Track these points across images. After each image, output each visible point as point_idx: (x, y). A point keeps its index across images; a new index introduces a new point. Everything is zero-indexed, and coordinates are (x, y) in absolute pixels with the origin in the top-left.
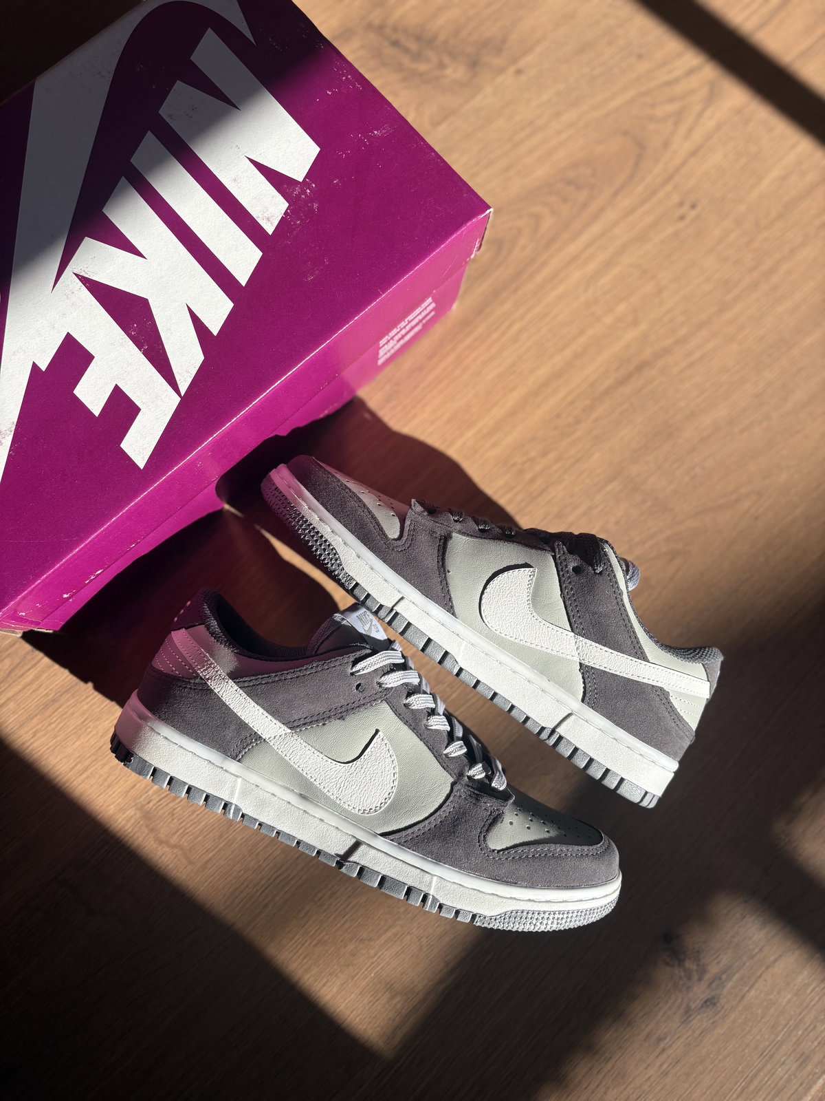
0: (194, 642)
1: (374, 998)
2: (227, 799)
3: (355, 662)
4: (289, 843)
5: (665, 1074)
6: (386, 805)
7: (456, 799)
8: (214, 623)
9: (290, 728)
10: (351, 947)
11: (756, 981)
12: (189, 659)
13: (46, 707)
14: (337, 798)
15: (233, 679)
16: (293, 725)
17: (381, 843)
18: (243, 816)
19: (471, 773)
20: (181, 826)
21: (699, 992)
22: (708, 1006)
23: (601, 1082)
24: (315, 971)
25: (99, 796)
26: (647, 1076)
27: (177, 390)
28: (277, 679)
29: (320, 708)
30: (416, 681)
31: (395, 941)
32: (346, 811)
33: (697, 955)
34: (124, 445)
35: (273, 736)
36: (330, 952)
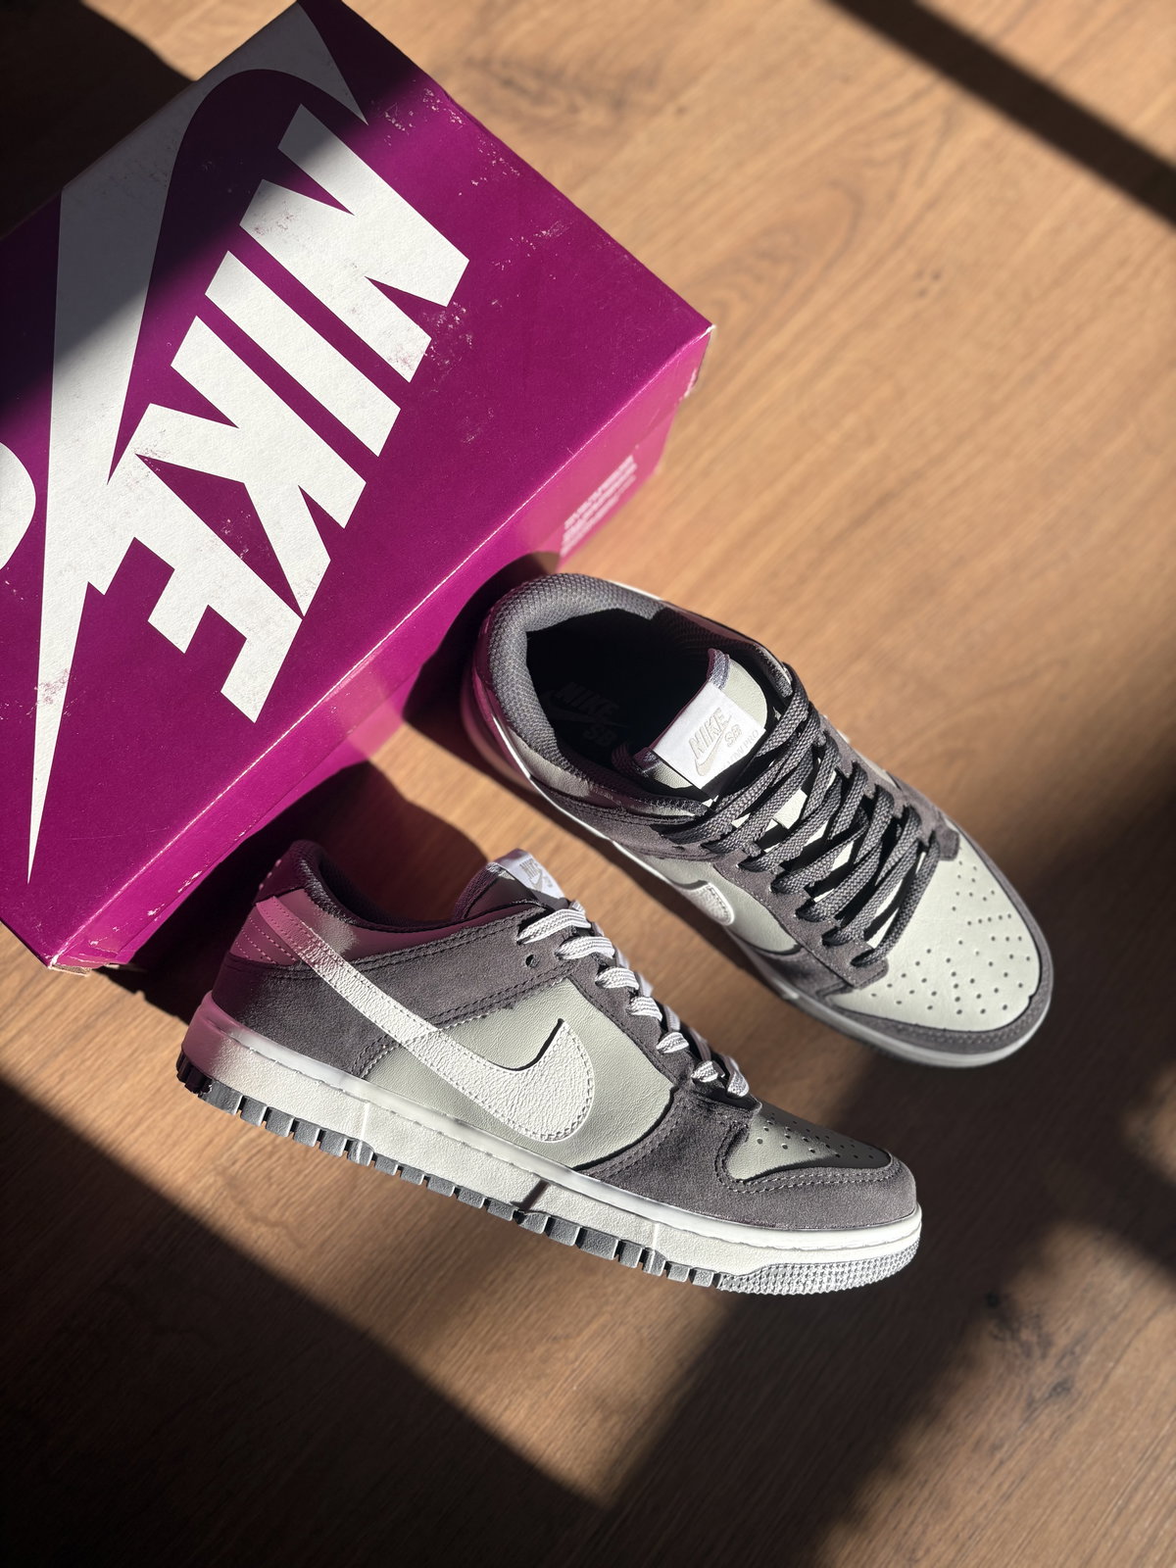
0: (291, 914)
1: (580, 1421)
2: (350, 1134)
3: (523, 926)
4: (444, 1192)
5: (1007, 1497)
6: (580, 1127)
7: (680, 1111)
8: (317, 886)
9: (436, 1025)
10: (540, 1350)
11: (1124, 1351)
12: (284, 938)
13: (76, 1037)
14: (509, 1120)
15: (349, 961)
16: (440, 1021)
17: (577, 1181)
18: (375, 1157)
19: (697, 1074)
20: (282, 1194)
21: (1044, 1373)
22: (1059, 1394)
23: (916, 1517)
24: (492, 1389)
25: (160, 1160)
26: (981, 1503)
28: (413, 956)
29: (476, 993)
30: (608, 951)
31: (604, 1337)
32: (522, 1138)
33: (1038, 1320)
35: (412, 1039)
36: (510, 1360)
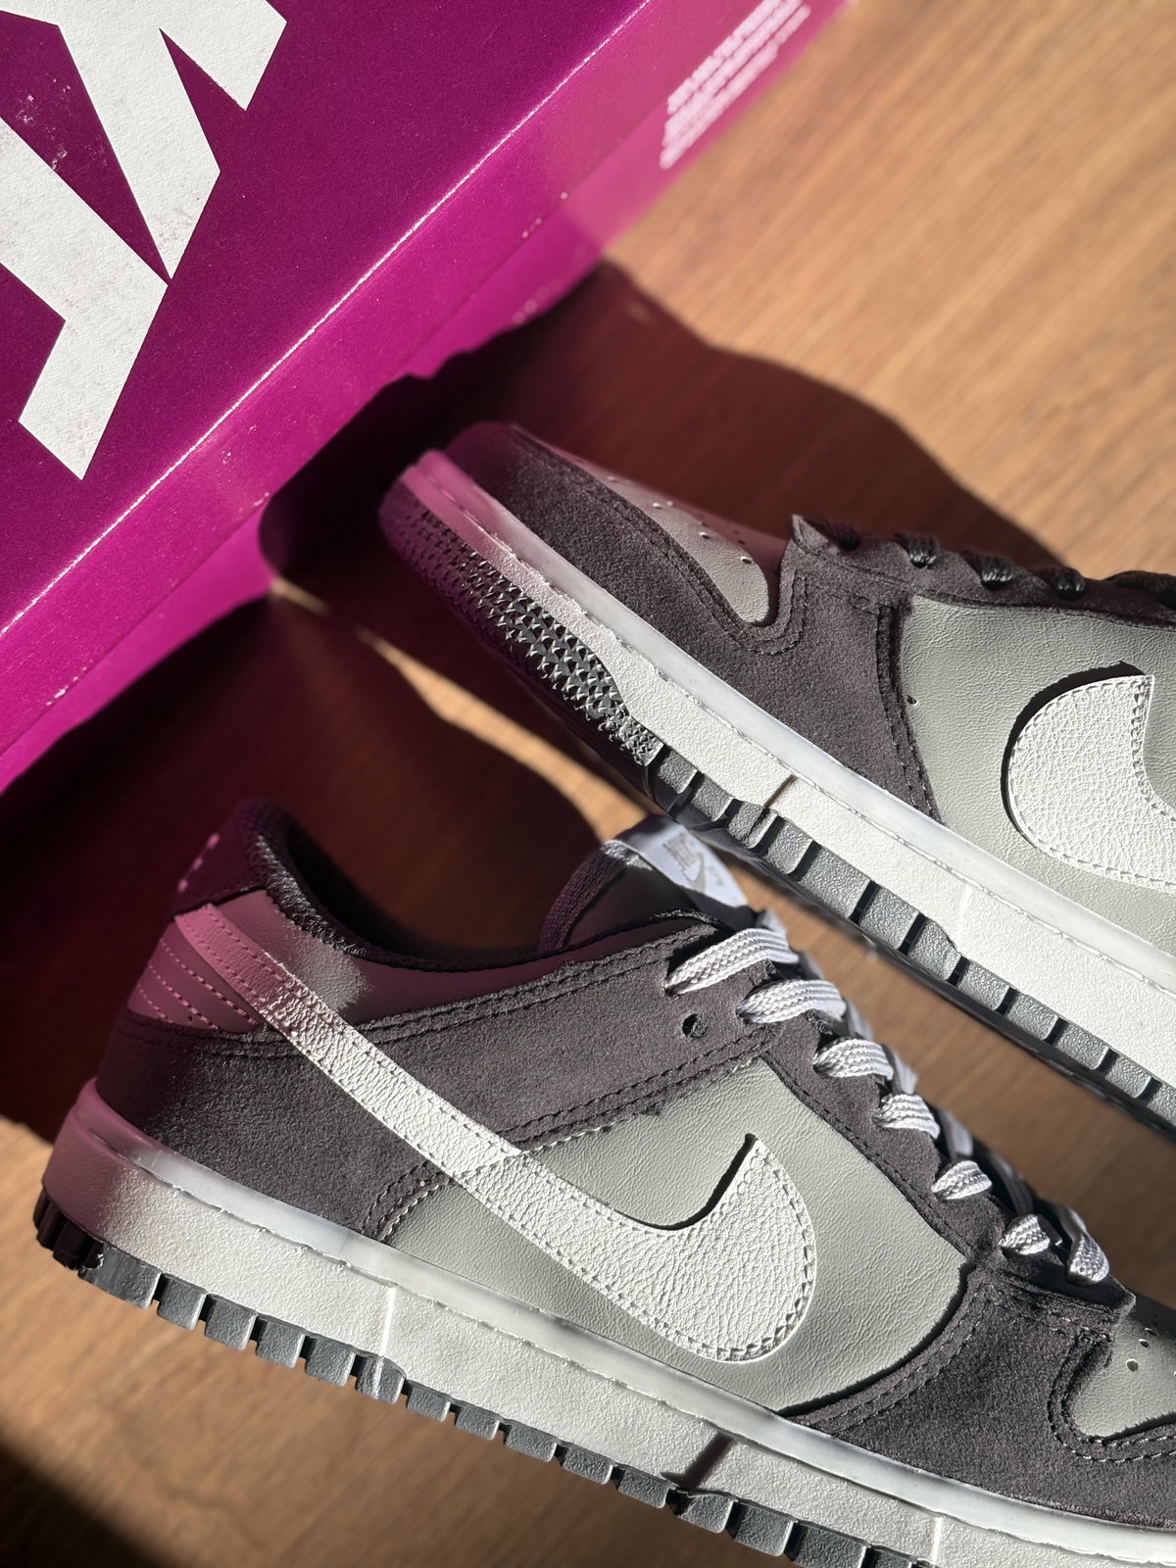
0: (244, 936)
2: (359, 1343)
3: (676, 961)
4: (536, 1454)
6: (792, 1333)
7: (979, 1309)
8: (289, 883)
9: (517, 1144)
12: (233, 982)
14: (657, 1321)
15: (355, 1024)
16: (525, 1136)
17: (788, 1437)
18: (407, 1388)
19: (1011, 1240)
27: (156, 263)
28: (472, 1016)
29: (590, 1085)
30: (835, 1009)
32: (682, 1355)
34: (25, 420)
35: (473, 1169)
